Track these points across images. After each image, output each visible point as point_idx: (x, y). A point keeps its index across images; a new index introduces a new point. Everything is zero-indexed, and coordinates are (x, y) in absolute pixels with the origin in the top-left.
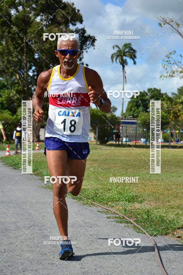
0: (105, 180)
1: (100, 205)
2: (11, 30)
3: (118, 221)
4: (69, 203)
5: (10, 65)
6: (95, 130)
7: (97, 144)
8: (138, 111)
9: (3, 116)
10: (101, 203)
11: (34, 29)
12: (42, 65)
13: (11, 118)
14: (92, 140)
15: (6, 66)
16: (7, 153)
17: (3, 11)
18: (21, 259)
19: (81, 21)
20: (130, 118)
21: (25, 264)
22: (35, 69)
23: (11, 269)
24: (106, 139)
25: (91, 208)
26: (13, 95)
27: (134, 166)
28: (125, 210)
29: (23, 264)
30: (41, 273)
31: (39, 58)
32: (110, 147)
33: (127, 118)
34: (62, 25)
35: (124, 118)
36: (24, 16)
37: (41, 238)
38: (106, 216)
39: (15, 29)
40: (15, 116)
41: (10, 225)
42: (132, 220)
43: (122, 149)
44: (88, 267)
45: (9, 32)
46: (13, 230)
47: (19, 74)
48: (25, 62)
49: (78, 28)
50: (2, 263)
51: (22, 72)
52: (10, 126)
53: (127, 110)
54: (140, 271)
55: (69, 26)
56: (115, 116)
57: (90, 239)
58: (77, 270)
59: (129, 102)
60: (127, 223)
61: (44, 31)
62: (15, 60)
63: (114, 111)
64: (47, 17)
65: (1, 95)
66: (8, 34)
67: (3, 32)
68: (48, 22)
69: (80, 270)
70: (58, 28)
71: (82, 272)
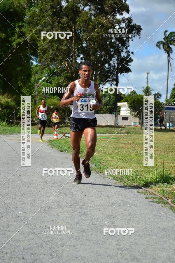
2: (61, 20)
3: (156, 201)
5: (59, 53)
6: (140, 115)
9: (52, 101)
11: (83, 18)
12: (90, 53)
14: (136, 125)
15: (55, 54)
16: (55, 137)
17: (54, 2)
19: (128, 11)
20: (173, 104)
21: (64, 240)
22: (83, 57)
23: (50, 244)
26: (62, 82)
28: (164, 191)
29: (62, 240)
30: (79, 248)
31: (87, 46)
33: (171, 104)
34: (109, 15)
35: (168, 104)
36: (73, 6)
38: (145, 196)
39: (65, 19)
41: (53, 204)
42: (169, 201)
43: (166, 134)
45: (59, 22)
46: (55, 208)
47: (67, 61)
48: (74, 50)
49: (124, 17)
51: (70, 60)
53: (171, 96)
55: (116, 15)
56: (159, 102)
57: (127, 218)
59: (173, 89)
60: (165, 203)
61: (92, 21)
62: (64, 48)
63: (158, 97)
64: (96, 7)
65: (51, 82)
66: (58, 24)
67: (53, 22)
68: (97, 12)
69: (116, 247)
70: (105, 17)
71: (117, 249)
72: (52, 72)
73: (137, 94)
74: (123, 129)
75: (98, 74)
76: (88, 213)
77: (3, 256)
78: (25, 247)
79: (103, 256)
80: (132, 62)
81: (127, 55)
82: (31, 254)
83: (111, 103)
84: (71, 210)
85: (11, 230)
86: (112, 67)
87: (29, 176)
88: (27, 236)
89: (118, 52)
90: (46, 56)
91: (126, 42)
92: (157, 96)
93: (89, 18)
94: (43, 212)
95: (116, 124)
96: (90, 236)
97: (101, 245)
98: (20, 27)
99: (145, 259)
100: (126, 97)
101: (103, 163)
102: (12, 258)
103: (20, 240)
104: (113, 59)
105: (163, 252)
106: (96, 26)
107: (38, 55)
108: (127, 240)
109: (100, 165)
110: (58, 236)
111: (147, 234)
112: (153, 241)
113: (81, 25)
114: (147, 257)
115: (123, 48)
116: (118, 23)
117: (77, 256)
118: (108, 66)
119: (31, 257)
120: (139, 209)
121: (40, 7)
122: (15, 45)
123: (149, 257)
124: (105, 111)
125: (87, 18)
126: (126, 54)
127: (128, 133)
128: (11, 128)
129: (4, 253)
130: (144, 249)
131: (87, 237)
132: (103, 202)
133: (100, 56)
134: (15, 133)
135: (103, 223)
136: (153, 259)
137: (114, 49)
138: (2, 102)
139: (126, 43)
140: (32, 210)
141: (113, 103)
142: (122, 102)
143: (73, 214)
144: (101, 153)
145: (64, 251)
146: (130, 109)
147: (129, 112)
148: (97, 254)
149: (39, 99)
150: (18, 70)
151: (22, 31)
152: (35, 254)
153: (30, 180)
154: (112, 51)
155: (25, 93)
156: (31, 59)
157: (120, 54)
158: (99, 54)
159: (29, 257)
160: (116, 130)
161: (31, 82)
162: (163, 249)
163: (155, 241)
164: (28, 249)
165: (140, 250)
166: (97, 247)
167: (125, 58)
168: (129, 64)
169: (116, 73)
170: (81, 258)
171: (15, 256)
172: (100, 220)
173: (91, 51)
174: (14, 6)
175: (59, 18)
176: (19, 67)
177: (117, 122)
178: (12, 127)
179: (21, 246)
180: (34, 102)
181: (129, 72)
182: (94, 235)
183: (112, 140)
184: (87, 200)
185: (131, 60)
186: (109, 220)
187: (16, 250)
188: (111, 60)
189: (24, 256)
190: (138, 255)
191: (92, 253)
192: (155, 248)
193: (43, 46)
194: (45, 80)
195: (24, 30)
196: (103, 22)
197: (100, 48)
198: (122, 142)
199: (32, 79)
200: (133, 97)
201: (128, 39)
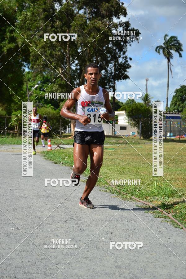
0: (146, 175)
1: (139, 200)
2: (55, 24)
3: (156, 216)
4: (108, 197)
5: (53, 59)
6: (139, 124)
7: (140, 139)
8: (182, 106)
9: (45, 110)
10: (140, 198)
11: (77, 22)
12: (85, 59)
13: (53, 112)
14: (135, 135)
16: (49, 148)
17: (47, 5)
19: (125, 14)
20: (174, 113)
21: (59, 258)
22: (78, 63)
23: (44, 262)
24: (149, 133)
25: (129, 203)
26: (56, 89)
27: (177, 160)
28: (164, 205)
29: (57, 257)
30: (74, 266)
31: (82, 52)
33: (171, 113)
34: (106, 19)
35: (168, 113)
36: (67, 9)
39: (58, 23)
40: (57, 110)
42: (170, 215)
43: (167, 144)
44: (122, 261)
45: (52, 27)
46: (49, 224)
47: (62, 68)
48: (68, 56)
49: (122, 21)
50: (36, 256)
51: (64, 66)
52: (52, 120)
53: (172, 104)
54: (174, 265)
55: (113, 19)
57: (126, 234)
58: (110, 264)
59: (174, 97)
60: (165, 217)
61: (88, 25)
62: (58, 53)
64: (91, 11)
65: (44, 89)
67: (46, 26)
68: (92, 15)
69: (114, 264)
70: (102, 21)
71: (115, 266)
72: (45, 79)
73: (136, 102)
74: (120, 139)
78: (17, 266)
79: (100, 275)
80: (130, 68)
81: (125, 61)
82: (24, 273)
84: (66, 225)
85: (2, 248)
86: (109, 73)
87: (21, 189)
89: (115, 58)
90: (39, 62)
91: (124, 47)
93: (84, 22)
94: (36, 228)
95: (113, 134)
96: (86, 253)
97: (98, 263)
98: (12, 32)
99: (145, 277)
100: (124, 106)
102: (4, 277)
103: (12, 258)
104: (110, 65)
105: (164, 269)
106: (92, 31)
107: (30, 61)
108: (125, 257)
110: (52, 254)
112: (153, 258)
113: (76, 30)
114: (147, 275)
115: (120, 53)
116: (115, 27)
117: (72, 274)
118: (105, 72)
119: (24, 276)
120: (138, 224)
121: (32, 11)
122: (5, 50)
123: (149, 275)
125: (82, 22)
126: (124, 59)
127: (126, 143)
128: (2, 139)
130: (143, 266)
131: (83, 254)
132: (100, 216)
133: (96, 62)
134: (6, 144)
136: (153, 277)
137: (111, 55)
139: (123, 49)
140: (24, 226)
142: (120, 110)
143: (69, 230)
146: (129, 118)
147: (127, 121)
148: (94, 272)
150: (9, 77)
151: (13, 36)
152: (28, 272)
153: (22, 194)
154: (109, 57)
155: (17, 101)
156: (23, 65)
157: (118, 60)
158: (95, 60)
159: (21, 276)
160: (114, 140)
161: (23, 90)
162: (163, 267)
163: (155, 257)
164: (21, 268)
165: (139, 268)
166: (94, 265)
167: (122, 64)
168: (128, 70)
169: (113, 80)
170: (77, 277)
171: (6, 275)
172: (97, 236)
173: (87, 57)
174: (4, 9)
175: (52, 22)
176: (10, 74)
177: (114, 132)
178: (3, 137)
179: (13, 264)
181: (127, 79)
182: (91, 251)
183: (109, 151)
184: (83, 215)
185: (129, 67)
186: (106, 235)
187: (7, 269)
188: (108, 66)
189: (16, 275)
190: (138, 273)
191: (89, 271)
192: (155, 265)
193: (36, 52)
194: (38, 88)
195: (15, 35)
196: (99, 26)
197: (96, 54)
198: (120, 153)
199: (25, 86)
200: (131, 105)
201: (126, 44)
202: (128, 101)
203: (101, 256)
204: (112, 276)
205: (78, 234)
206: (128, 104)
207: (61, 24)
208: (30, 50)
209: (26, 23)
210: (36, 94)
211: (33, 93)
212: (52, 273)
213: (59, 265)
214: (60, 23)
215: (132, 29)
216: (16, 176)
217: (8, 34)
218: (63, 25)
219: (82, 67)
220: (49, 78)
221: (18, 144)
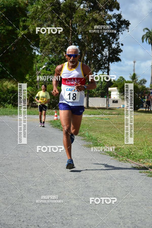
0: (137, 141)
1: (133, 162)
2: (60, 16)
3: (149, 175)
4: (107, 159)
5: (58, 45)
10: (134, 160)
11: (79, 14)
12: (85, 45)
15: (55, 45)
16: (55, 118)
18: (68, 206)
19: (118, 8)
21: (72, 210)
23: (61, 213)
24: (137, 106)
25: (126, 164)
29: (70, 210)
30: (86, 217)
31: (82, 39)
32: (140, 113)
34: (102, 12)
36: (70, 4)
37: (85, 189)
39: (63, 15)
44: (124, 213)
45: (58, 18)
46: (61, 181)
48: (71, 42)
49: (115, 13)
50: (53, 208)
55: (107, 12)
56: (145, 87)
58: (115, 215)
61: (87, 16)
62: (62, 40)
63: (144, 83)
64: (89, 5)
65: (50, 69)
66: (57, 20)
67: (53, 17)
69: (118, 216)
70: (99, 13)
71: (119, 217)
72: (51, 61)
74: (113, 111)
75: (92, 63)
76: (91, 185)
77: (20, 224)
78: (39, 216)
80: (122, 52)
81: (117, 46)
83: (103, 88)
84: (75, 183)
85: (25, 201)
86: (104, 57)
88: (40, 206)
89: (109, 44)
90: (47, 47)
92: (142, 82)
94: (51, 185)
95: (107, 106)
96: (95, 206)
97: (105, 214)
98: (24, 21)
99: (145, 227)
100: (115, 83)
101: (100, 141)
102: (29, 226)
103: (34, 210)
104: (105, 49)
106: (91, 21)
107: (40, 46)
108: (127, 210)
109: (97, 143)
111: (144, 204)
112: (150, 210)
113: (77, 20)
114: (146, 225)
115: (114, 40)
116: (109, 19)
117: (85, 224)
118: (101, 56)
121: (42, 5)
123: (148, 225)
124: (97, 95)
125: (83, 14)
126: (116, 45)
127: (118, 114)
129: (21, 221)
132: (102, 175)
133: (94, 47)
135: (105, 194)
137: (106, 41)
138: (8, 87)
139: (116, 36)
140: (41, 183)
141: (104, 88)
142: (112, 87)
143: (78, 187)
144: (97, 133)
145: (73, 220)
146: (120, 94)
147: (119, 96)
149: (40, 85)
153: (37, 157)
154: (104, 43)
155: (28, 79)
156: (32, 49)
157: (111, 46)
158: (92, 46)
159: (43, 225)
160: (108, 112)
161: (33, 70)
164: (42, 218)
166: (102, 216)
167: (115, 49)
168: (119, 54)
169: (107, 62)
170: (89, 226)
171: (31, 224)
172: (102, 192)
174: (19, 2)
175: (58, 14)
177: (108, 105)
179: (36, 215)
180: (35, 87)
181: (119, 61)
183: (105, 120)
185: (121, 51)
186: (109, 192)
187: (31, 219)
188: (103, 51)
189: (39, 224)
190: (139, 223)
193: (44, 39)
194: (45, 68)
195: (27, 24)
196: (97, 17)
197: (94, 40)
198: (114, 122)
199: (34, 67)
200: (122, 83)
201: (118, 33)
202: (119, 79)
203: (107, 208)
204: (118, 226)
205: (86, 190)
206: (119, 82)
207: (66, 16)
208: (40, 37)
209: (37, 14)
210: (43, 74)
211: (41, 72)
212: (68, 222)
213: (73, 216)
214: (64, 15)
215: (123, 20)
216: (31, 141)
217: (21, 24)
218: (67, 16)
219: (82, 51)
220: (54, 60)
221: (30, 115)
